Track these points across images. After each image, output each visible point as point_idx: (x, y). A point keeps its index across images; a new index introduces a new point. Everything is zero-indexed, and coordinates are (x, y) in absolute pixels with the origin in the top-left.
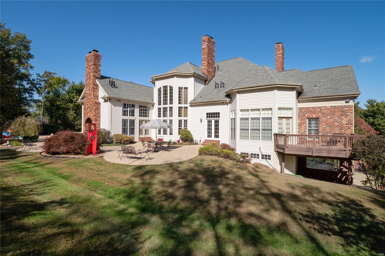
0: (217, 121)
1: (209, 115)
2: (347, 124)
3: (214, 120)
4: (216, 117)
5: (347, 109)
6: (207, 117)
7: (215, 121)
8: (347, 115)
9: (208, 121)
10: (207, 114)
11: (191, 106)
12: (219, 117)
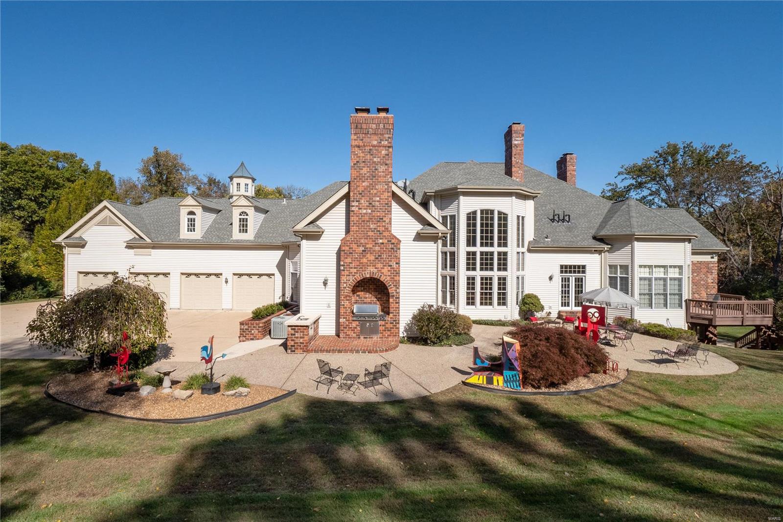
0: (579, 278)
1: (565, 269)
2: (712, 283)
3: (574, 278)
4: (579, 272)
5: (712, 265)
6: (562, 272)
7: (576, 278)
8: (712, 273)
9: (562, 278)
10: (562, 267)
11: (529, 251)
12: (584, 272)
